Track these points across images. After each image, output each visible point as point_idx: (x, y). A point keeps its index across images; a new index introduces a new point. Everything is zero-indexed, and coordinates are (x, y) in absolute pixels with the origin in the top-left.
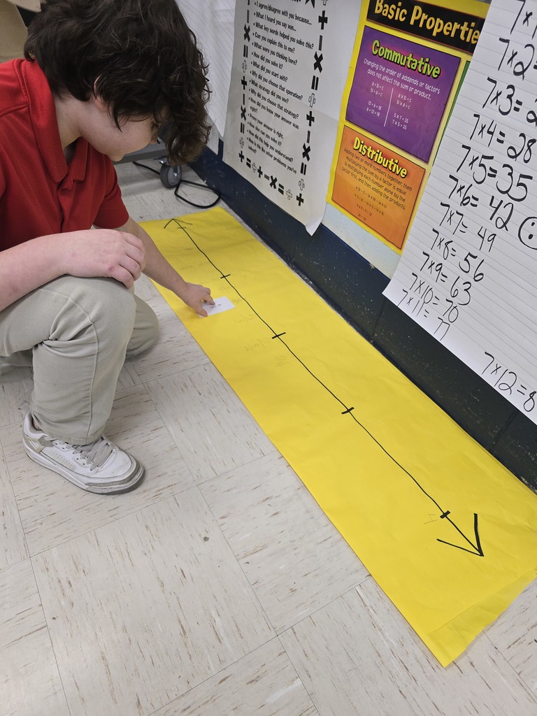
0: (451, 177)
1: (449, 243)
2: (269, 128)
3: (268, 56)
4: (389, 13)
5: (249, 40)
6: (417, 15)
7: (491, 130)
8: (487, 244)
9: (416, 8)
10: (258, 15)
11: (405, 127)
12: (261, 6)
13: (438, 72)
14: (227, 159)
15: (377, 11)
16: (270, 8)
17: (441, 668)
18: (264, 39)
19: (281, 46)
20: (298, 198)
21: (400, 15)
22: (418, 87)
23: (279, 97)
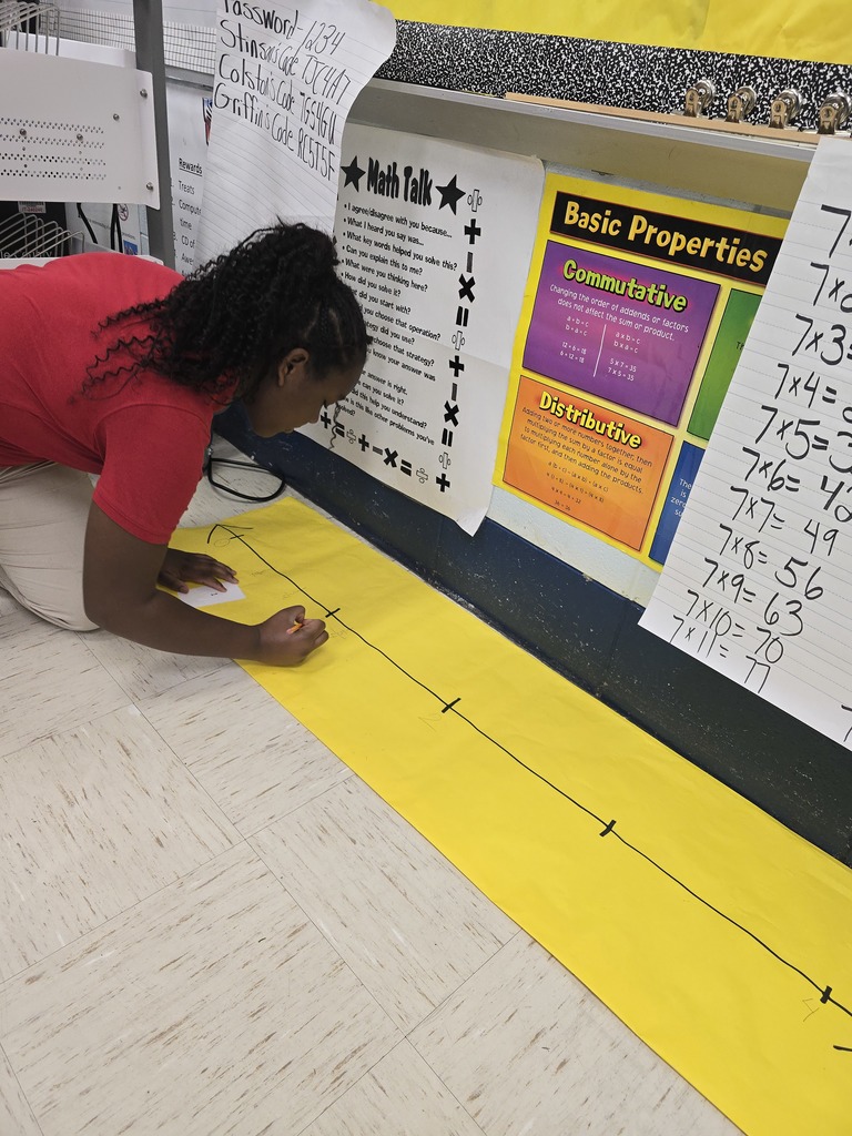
0: (745, 449)
1: (752, 544)
2: (378, 380)
3: (372, 278)
4: (590, 224)
6: (639, 227)
7: (811, 385)
9: (636, 218)
10: (351, 221)
11: (631, 378)
12: (357, 209)
13: (684, 304)
16: (373, 213)
18: (364, 254)
19: (397, 265)
20: (438, 481)
21: (610, 227)
22: (650, 324)
23: (397, 336)
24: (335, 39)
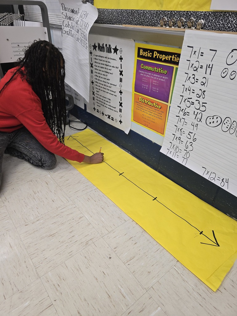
0: (178, 106)
1: (181, 129)
2: (105, 97)
3: (101, 72)
4: (145, 54)
5: (93, 67)
6: (155, 54)
7: (189, 89)
8: (195, 128)
9: (155, 52)
10: (95, 59)
11: (157, 91)
12: (96, 56)
13: (166, 72)
14: (88, 111)
15: (141, 54)
16: (100, 56)
17: (214, 292)
18: (99, 67)
19: (106, 69)
20: (120, 121)
21: (149, 55)
22: (160, 78)
23: (108, 86)
24: (86, 15)
